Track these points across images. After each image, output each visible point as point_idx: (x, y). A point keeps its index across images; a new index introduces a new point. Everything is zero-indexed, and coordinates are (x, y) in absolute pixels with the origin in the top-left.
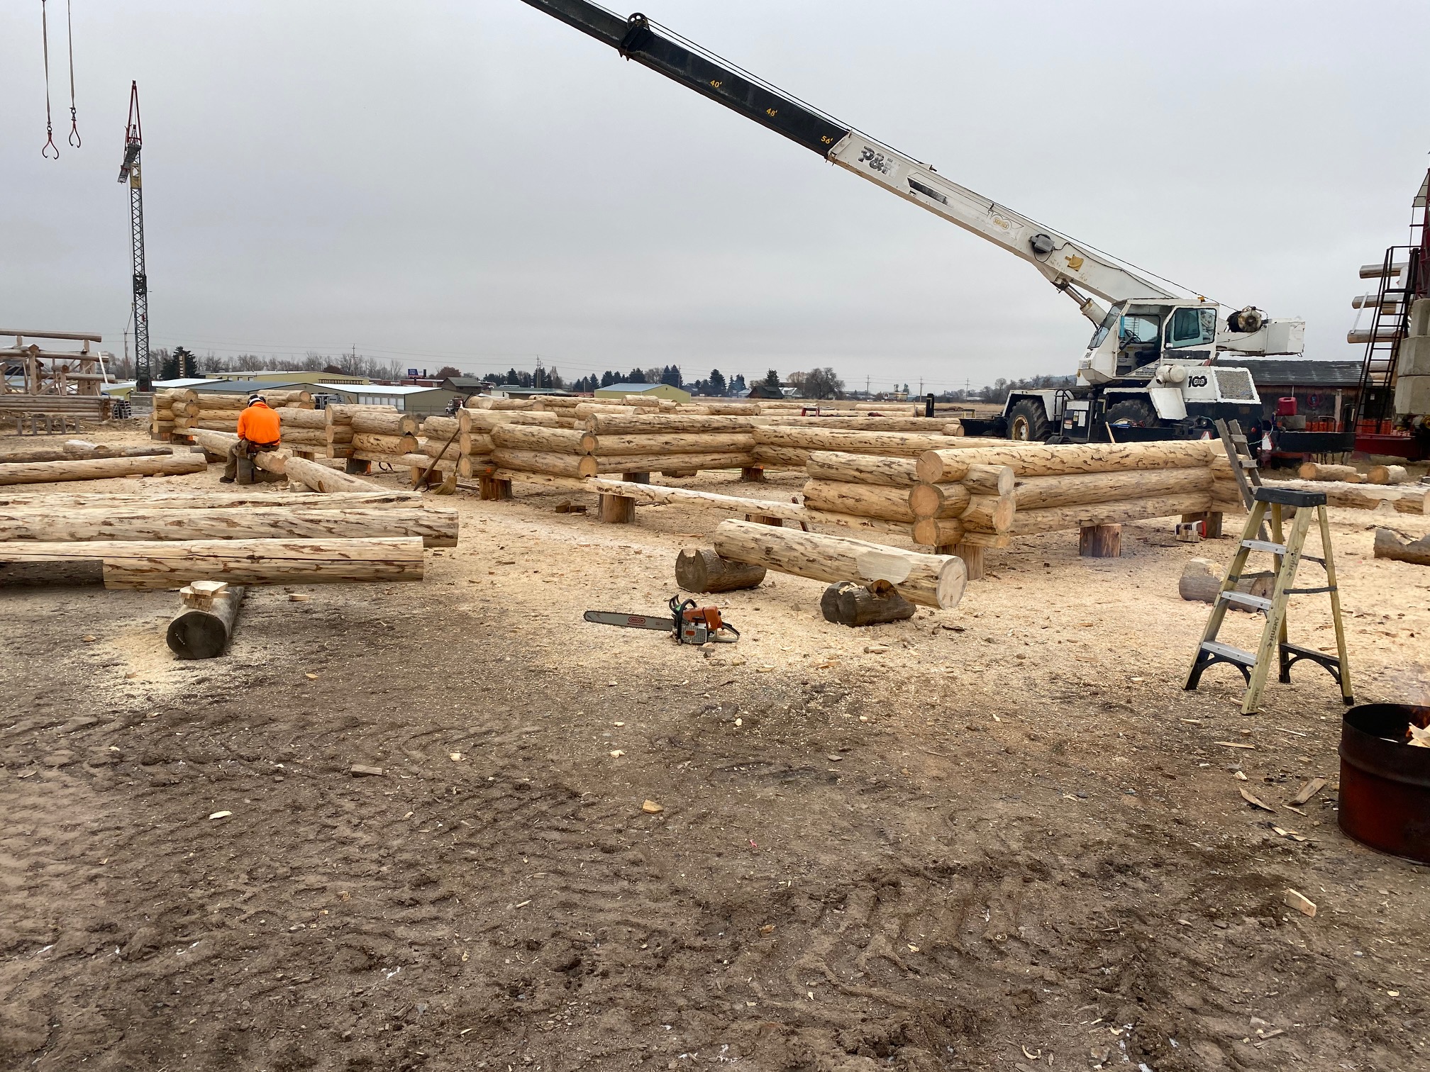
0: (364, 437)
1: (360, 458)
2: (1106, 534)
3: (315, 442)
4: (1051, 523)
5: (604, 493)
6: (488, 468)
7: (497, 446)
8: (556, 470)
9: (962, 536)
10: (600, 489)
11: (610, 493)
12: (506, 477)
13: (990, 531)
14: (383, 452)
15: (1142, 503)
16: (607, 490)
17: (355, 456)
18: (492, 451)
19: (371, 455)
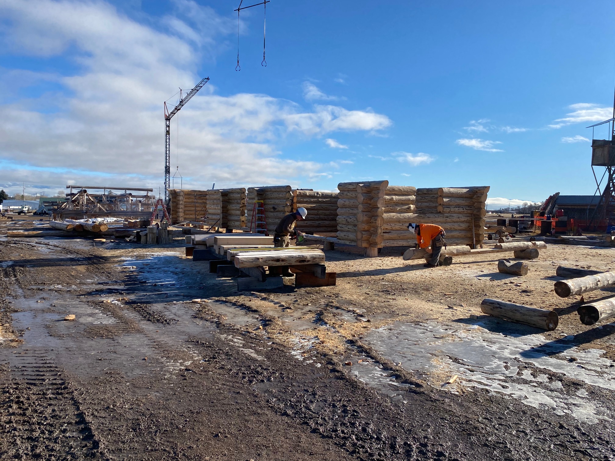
0: (231, 222)
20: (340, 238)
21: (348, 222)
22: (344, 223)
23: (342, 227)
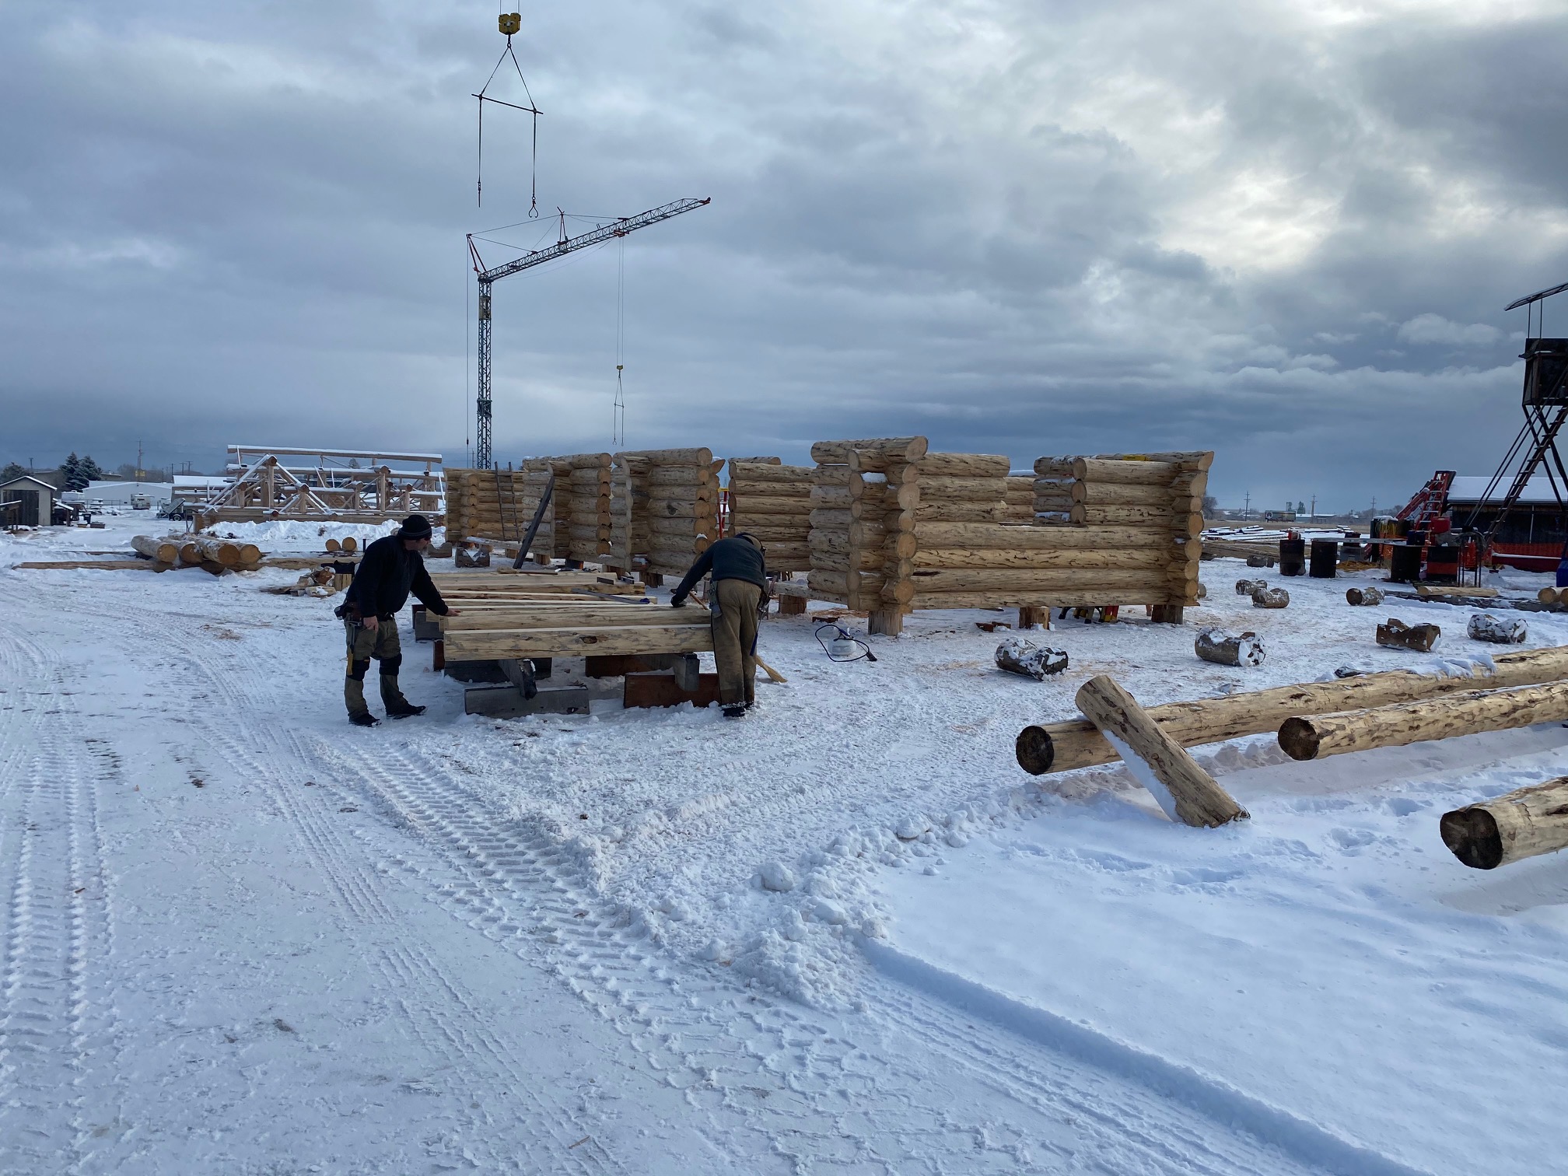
20: (815, 585)
21: (834, 546)
22: (826, 549)
23: (821, 560)
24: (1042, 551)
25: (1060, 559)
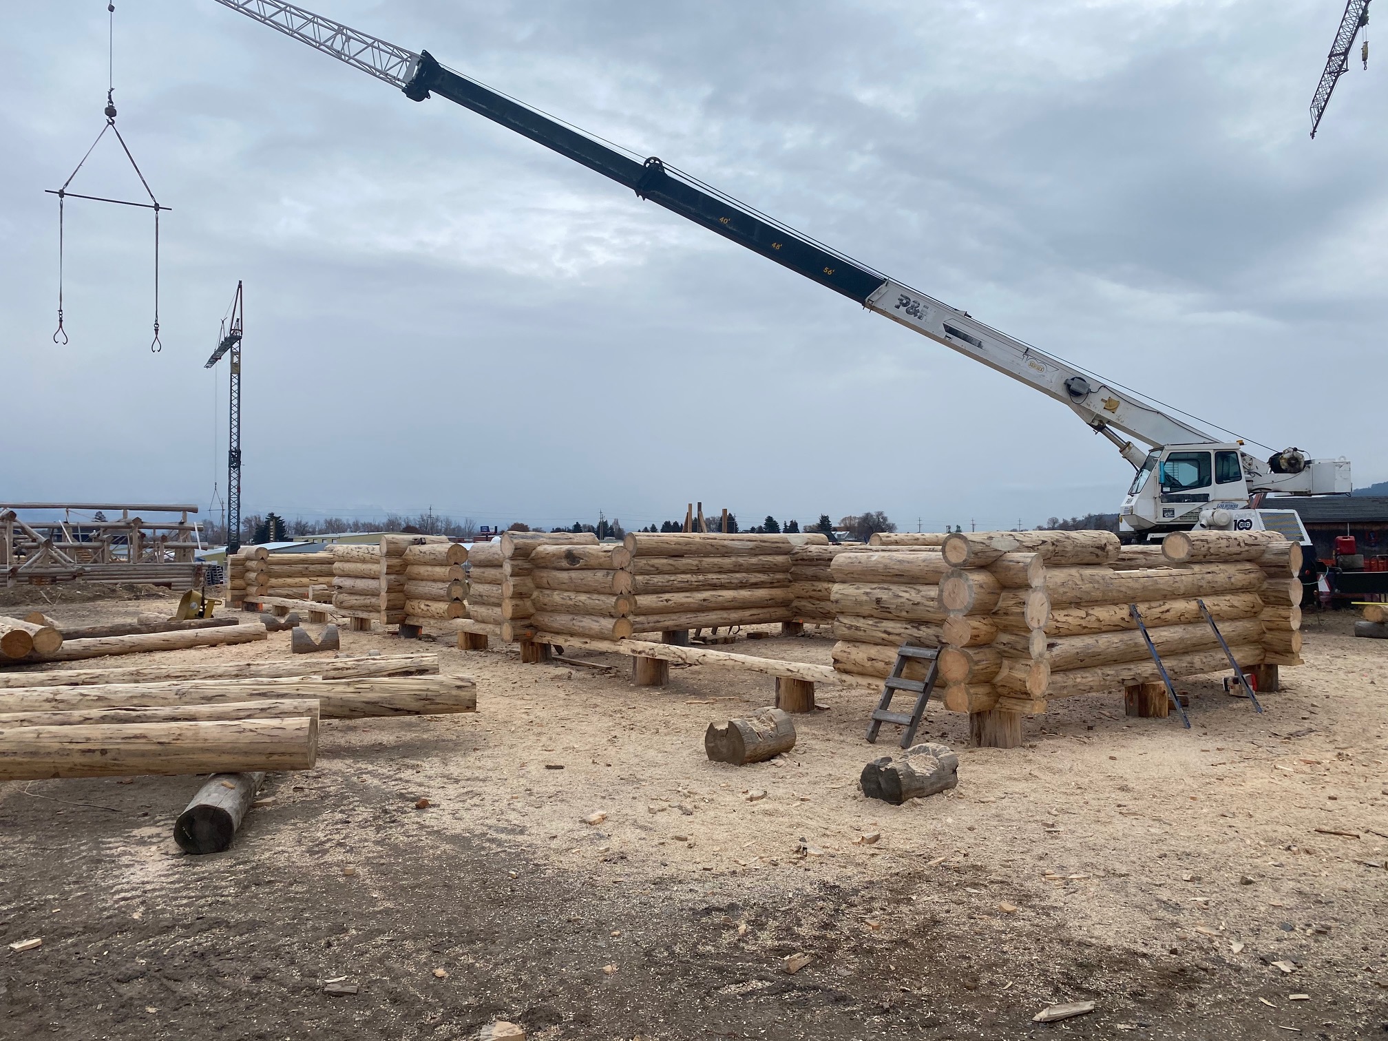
0: (415, 603)
1: (411, 623)
2: (1152, 694)
3: (370, 608)
4: (1092, 684)
5: (637, 655)
6: (528, 632)
7: (537, 610)
8: (592, 632)
9: (996, 702)
10: (633, 651)
11: (643, 655)
12: (545, 641)
13: (1024, 696)
14: (432, 617)
15: (1188, 658)
16: (640, 653)
17: (407, 622)
18: (532, 615)
19: (421, 620)
20: (848, 667)
21: (887, 610)
22: (866, 613)
23: (857, 628)
24: (1153, 604)
25: (1172, 612)
